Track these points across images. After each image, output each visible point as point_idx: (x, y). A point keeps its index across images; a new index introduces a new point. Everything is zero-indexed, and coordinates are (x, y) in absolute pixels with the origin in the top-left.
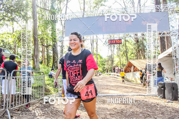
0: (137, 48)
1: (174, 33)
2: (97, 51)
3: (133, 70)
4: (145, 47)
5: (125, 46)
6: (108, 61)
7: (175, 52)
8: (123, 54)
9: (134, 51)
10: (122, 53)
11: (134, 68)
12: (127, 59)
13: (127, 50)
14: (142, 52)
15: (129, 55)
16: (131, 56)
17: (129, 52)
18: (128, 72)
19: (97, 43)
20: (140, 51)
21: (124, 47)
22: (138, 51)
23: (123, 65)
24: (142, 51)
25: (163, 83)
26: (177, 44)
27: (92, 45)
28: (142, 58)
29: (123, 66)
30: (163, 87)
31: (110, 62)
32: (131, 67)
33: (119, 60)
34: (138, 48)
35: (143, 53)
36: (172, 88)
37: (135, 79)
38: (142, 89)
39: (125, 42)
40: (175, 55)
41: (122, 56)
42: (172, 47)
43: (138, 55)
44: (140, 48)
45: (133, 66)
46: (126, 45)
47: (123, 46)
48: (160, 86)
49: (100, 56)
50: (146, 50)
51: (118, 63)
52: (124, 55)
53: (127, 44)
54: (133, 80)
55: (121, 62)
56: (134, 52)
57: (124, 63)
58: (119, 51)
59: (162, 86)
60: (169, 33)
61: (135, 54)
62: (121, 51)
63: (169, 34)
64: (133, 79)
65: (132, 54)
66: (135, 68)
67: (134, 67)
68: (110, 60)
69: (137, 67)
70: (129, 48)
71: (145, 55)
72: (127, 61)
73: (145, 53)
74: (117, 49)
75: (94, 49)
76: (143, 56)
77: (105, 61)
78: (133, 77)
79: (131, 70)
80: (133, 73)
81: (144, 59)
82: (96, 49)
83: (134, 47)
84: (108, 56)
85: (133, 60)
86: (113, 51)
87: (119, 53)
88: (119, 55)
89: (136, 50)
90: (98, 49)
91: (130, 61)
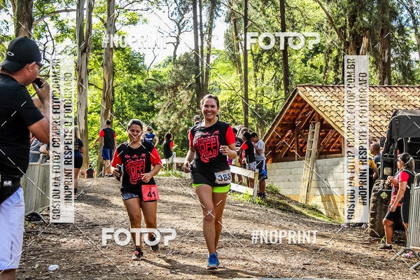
0: (345, 19)
2: (110, 26)
3: (315, 145)
4: (394, 14)
6: (174, 88)
11: (321, 138)
12: (287, 82)
15: (296, 57)
16: (309, 62)
18: (289, 157)
20: (365, 40)
21: (269, 11)
22: (354, 34)
23: (262, 116)
24: (372, 36)
29: (262, 124)
31: (184, 95)
32: (307, 127)
33: (238, 84)
34: (353, 19)
35: (379, 46)
37: (328, 198)
38: (360, 257)
41: (256, 61)
44: (365, 19)
45: (318, 126)
49: (128, 58)
50: (396, 34)
51: (232, 101)
52: (271, 59)
54: (312, 202)
55: (252, 96)
56: (329, 41)
57: (270, 107)
58: (242, 35)
61: (335, 53)
64: (316, 201)
66: (331, 134)
67: (326, 127)
68: (184, 84)
69: (339, 131)
70: (300, 17)
71: (389, 59)
72: (286, 94)
73: (390, 50)
74: (228, 21)
75: (93, 14)
76: (380, 65)
77: (157, 90)
78: (313, 184)
79: (302, 148)
80: (314, 161)
81: (382, 83)
82: (104, 16)
83: (328, 15)
84: (175, 56)
85: (321, 87)
86: (204, 29)
87: (243, 42)
88: (239, 56)
89: (340, 31)
90: (116, 12)
91: (299, 95)
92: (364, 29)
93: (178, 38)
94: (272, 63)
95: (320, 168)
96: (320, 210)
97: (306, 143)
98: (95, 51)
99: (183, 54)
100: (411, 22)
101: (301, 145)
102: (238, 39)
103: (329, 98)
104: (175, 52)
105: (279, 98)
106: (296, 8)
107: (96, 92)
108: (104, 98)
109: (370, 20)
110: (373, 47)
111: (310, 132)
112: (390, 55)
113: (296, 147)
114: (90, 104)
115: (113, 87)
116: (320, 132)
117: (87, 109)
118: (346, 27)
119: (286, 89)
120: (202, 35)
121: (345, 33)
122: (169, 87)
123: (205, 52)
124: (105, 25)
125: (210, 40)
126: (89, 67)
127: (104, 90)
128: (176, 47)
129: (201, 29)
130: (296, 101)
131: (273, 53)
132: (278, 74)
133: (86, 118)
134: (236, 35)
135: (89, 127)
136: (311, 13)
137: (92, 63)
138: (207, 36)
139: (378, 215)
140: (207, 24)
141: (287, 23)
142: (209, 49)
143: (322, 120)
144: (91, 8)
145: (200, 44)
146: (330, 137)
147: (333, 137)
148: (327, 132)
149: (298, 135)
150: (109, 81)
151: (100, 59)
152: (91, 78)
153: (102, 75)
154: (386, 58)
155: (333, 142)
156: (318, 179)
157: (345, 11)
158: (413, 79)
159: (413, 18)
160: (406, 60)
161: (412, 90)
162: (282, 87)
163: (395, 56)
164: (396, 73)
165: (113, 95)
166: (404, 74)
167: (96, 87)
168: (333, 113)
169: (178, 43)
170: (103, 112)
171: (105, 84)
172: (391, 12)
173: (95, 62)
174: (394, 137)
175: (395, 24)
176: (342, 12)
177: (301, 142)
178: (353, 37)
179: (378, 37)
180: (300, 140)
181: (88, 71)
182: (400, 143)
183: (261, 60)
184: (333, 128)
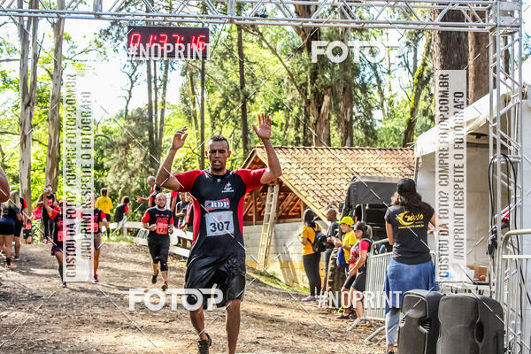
0: (306, 76)
1: (504, 13)
2: (56, 76)
3: (273, 209)
4: (356, 72)
5: (236, 54)
6: (126, 146)
7: (504, 128)
8: (225, 104)
9: (290, 95)
10: (215, 99)
11: (280, 201)
12: (246, 141)
13: (247, 87)
14: (338, 102)
15: (256, 113)
17: (258, 99)
19: (57, 27)
20: (327, 99)
21: (227, 65)
22: (315, 92)
24: (334, 95)
25: (429, 298)
26: (517, 79)
27: (24, 35)
28: (336, 138)
30: (429, 320)
31: (137, 155)
32: (265, 190)
33: (195, 142)
34: (314, 76)
35: (341, 105)
36: (472, 324)
37: (286, 264)
38: (317, 328)
39: (235, 35)
40: (499, 141)
41: (213, 118)
42: (488, 95)
43: (312, 119)
44: (327, 76)
45: (276, 189)
46: (245, 52)
47: (223, 56)
48: (411, 313)
50: (359, 93)
51: (188, 160)
52: (228, 115)
53: (252, 49)
54: (270, 271)
56: (290, 98)
58: (198, 90)
59: (420, 314)
60: (482, 14)
61: (296, 110)
62: (211, 91)
63: (482, 23)
64: (275, 268)
65: (277, 106)
66: (290, 197)
67: (285, 190)
68: (137, 140)
69: (299, 195)
70: (260, 72)
71: (351, 118)
72: (245, 153)
73: (352, 109)
74: (184, 74)
75: (38, 64)
76: (343, 124)
77: (107, 147)
78: (272, 249)
79: (260, 212)
80: (272, 226)
81: (344, 144)
82: (51, 66)
83: (289, 71)
84: (127, 111)
85: (280, 149)
86: (159, 83)
87: (200, 98)
88: (195, 111)
89: (301, 88)
90: (63, 63)
91: (257, 157)
92: (325, 87)
93: (130, 92)
94: (230, 121)
95: (279, 233)
96: (278, 277)
97: (264, 206)
98: (40, 105)
99: (136, 108)
100: (374, 80)
101: (260, 209)
102: (194, 93)
103: (288, 160)
104: (126, 107)
105: (237, 157)
106: (255, 63)
107: (41, 148)
108: (49, 155)
109: (331, 78)
110: (335, 105)
111: (268, 196)
112: (352, 113)
113: (254, 211)
114: (33, 161)
115: (59, 144)
116: (279, 194)
117: (30, 167)
118: (307, 84)
119: (245, 148)
120: (156, 89)
121: (306, 91)
122: (121, 145)
123: (160, 107)
124: (51, 76)
125: (164, 94)
126: (33, 122)
127: (49, 147)
128: (128, 101)
129: (155, 83)
130: (254, 163)
131: (232, 109)
132: (236, 131)
133: (29, 177)
134: (193, 89)
135: (32, 186)
136: (271, 68)
137: (37, 117)
138: (161, 91)
139: (335, 284)
140: (162, 78)
141: (247, 78)
142: (163, 104)
143: (280, 183)
144: (36, 58)
145: (153, 99)
146: (289, 200)
147: (292, 200)
148: (286, 195)
149: (256, 198)
150: (55, 137)
151: (45, 113)
152: (36, 133)
153: (47, 130)
154: (349, 116)
155: (293, 205)
156: (277, 245)
157: (306, 68)
158: (376, 139)
159: (376, 75)
160: (369, 119)
161: (373, 152)
162: (241, 145)
163: (357, 114)
164: (359, 133)
165: (59, 152)
166: (366, 133)
167: (40, 143)
168: (291, 176)
169: (130, 97)
170: (48, 170)
171: (51, 140)
172: (353, 69)
173: (40, 115)
174: (352, 204)
175: (357, 81)
176: (303, 69)
177: (260, 206)
178: (315, 95)
179: (340, 96)
180: (258, 203)
181: (32, 126)
182: (359, 210)
183: (219, 117)
184: (291, 191)
